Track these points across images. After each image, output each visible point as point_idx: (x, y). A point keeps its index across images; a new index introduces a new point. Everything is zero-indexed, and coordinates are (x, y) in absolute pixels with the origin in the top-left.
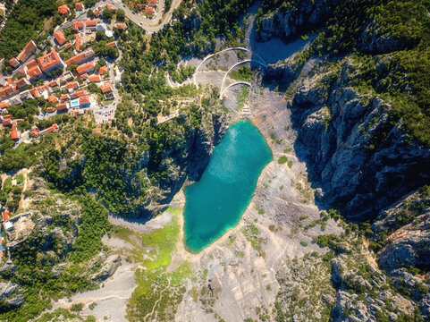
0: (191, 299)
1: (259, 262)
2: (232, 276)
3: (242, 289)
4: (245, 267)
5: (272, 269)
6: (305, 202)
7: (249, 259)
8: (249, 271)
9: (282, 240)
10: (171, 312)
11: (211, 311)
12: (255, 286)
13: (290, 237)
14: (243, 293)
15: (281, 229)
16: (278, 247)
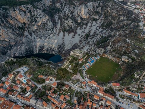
0: (65, 49)
2: (53, 46)
4: (49, 46)
5: (45, 41)
6: (24, 43)
7: (47, 47)
8: (49, 44)
9: (37, 43)
11: (63, 42)
15: (35, 45)
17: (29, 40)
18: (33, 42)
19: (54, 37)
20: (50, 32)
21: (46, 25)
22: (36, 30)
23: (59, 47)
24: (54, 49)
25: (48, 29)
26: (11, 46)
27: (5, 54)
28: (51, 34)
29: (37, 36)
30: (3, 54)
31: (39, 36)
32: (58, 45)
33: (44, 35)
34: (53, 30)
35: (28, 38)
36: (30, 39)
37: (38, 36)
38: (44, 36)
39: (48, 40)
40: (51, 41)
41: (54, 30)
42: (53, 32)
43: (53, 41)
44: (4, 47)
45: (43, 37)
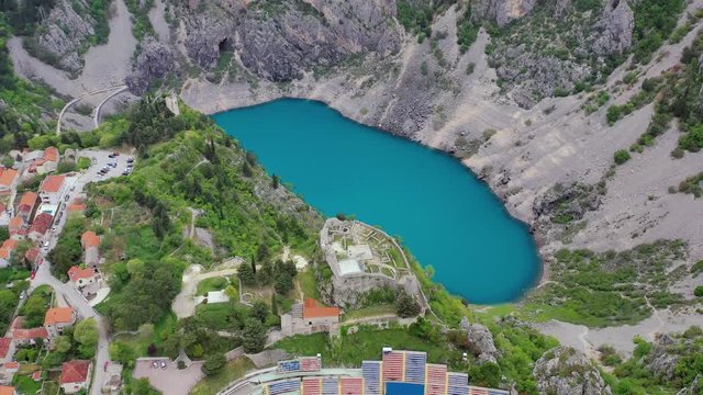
0: (581, 234)
1: (502, 138)
2: (529, 174)
3: (556, 148)
4: (511, 159)
5: (515, 116)
6: (396, 71)
7: (496, 156)
8: (518, 149)
9: (463, 107)
10: (612, 263)
11: (602, 185)
12: (548, 131)
13: (457, 92)
14: (562, 144)
15: (440, 109)
16: (475, 112)
17: (433, 65)
18: (446, 85)
19: (577, 121)
20: (582, 71)
21: (588, 14)
22: (514, 22)
23: (553, 197)
24: (516, 191)
25: (581, 50)
26: (332, 56)
27: (283, 81)
28: (578, 89)
29: (491, 65)
30: (276, 80)
31: (501, 70)
32: (558, 187)
33: (534, 74)
34: (607, 73)
35: (438, 54)
36: (442, 64)
37: (497, 66)
38: (529, 82)
39: (534, 119)
40: (544, 133)
41: (619, 74)
42: (603, 82)
43: (553, 136)
44: (297, 47)
45: (517, 88)
